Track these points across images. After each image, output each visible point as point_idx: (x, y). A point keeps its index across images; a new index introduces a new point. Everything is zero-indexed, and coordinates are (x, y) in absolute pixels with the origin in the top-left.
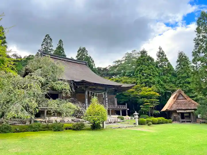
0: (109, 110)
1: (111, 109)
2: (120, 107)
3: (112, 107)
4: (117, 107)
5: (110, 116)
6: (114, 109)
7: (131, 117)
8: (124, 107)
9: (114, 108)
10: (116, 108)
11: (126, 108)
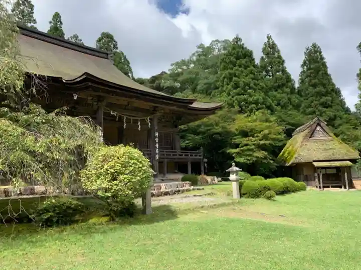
0: (162, 162)
1: (166, 160)
2: (188, 155)
3: (170, 155)
4: (180, 155)
5: (164, 174)
6: (175, 159)
7: (212, 177)
8: (195, 156)
9: (175, 157)
10: (178, 156)
11: (201, 157)
